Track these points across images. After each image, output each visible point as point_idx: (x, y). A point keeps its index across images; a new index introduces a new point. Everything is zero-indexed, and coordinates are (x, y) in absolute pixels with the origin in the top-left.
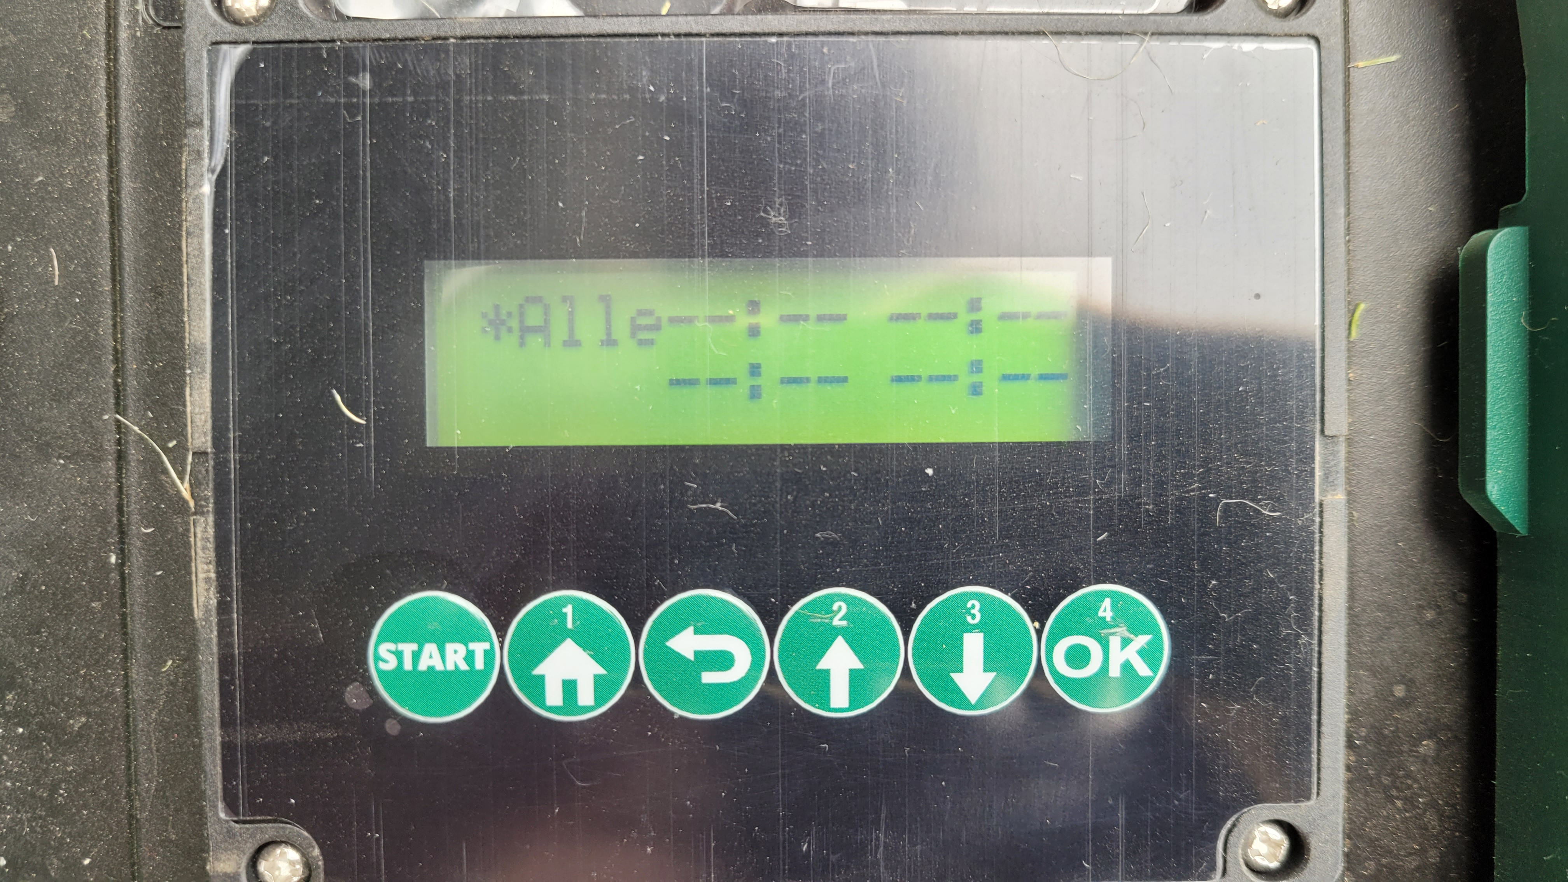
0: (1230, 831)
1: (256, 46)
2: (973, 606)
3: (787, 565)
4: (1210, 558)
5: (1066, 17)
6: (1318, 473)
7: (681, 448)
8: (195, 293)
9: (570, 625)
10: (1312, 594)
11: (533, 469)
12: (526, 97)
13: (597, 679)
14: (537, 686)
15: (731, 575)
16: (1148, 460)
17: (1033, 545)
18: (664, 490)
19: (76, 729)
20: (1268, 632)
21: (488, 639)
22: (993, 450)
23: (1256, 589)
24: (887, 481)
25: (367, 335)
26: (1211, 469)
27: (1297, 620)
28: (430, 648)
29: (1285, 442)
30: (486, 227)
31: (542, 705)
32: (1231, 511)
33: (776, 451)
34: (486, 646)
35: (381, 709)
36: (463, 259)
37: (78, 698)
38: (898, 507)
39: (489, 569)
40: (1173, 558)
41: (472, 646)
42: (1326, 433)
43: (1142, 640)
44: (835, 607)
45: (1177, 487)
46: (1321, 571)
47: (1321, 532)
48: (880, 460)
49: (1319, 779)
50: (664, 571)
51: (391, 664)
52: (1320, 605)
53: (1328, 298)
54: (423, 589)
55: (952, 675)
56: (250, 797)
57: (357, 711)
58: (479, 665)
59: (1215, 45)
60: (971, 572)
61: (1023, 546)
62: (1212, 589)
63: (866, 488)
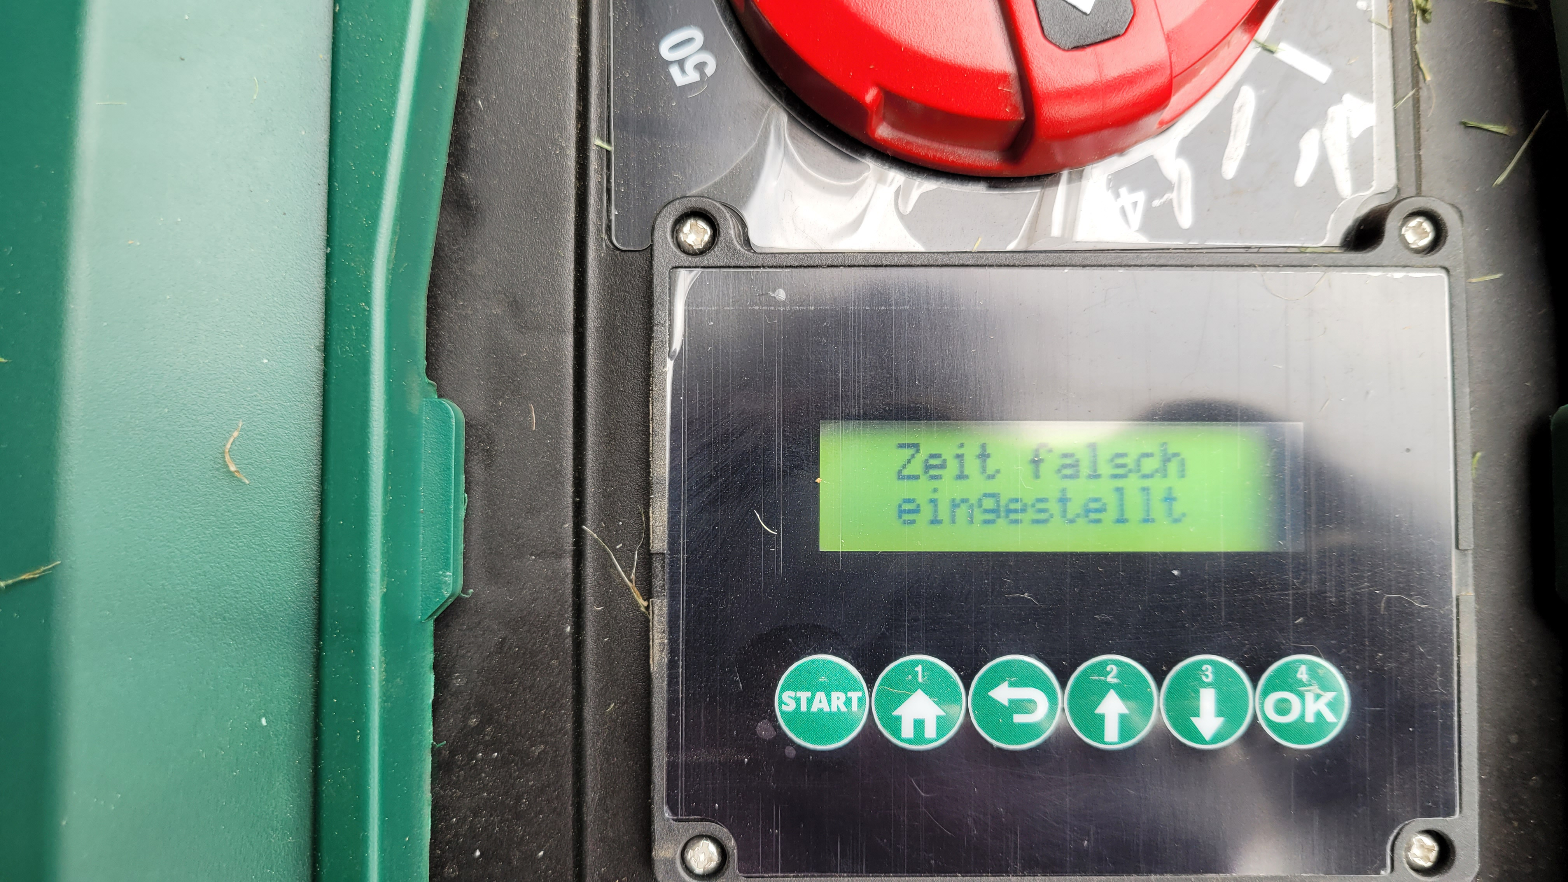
0: (1396, 838)
1: (702, 270)
2: (1207, 670)
3: (1074, 638)
4: (1376, 637)
5: (1269, 255)
6: (1454, 577)
7: (1000, 554)
8: (658, 441)
9: (920, 680)
10: (1452, 665)
11: (895, 568)
12: (893, 308)
13: (939, 719)
14: (895, 724)
15: (1034, 644)
16: (1331, 566)
17: (1249, 625)
18: (988, 584)
19: (537, 753)
20: (1420, 691)
21: (860, 689)
22: (1220, 558)
23: (1411, 660)
24: (1145, 579)
25: (779, 472)
26: (1376, 573)
27: (1442, 682)
28: (821, 695)
29: (1430, 554)
30: (864, 398)
31: (899, 737)
32: (1391, 603)
33: (1067, 557)
34: (860, 694)
35: (782, 739)
36: (848, 419)
37: (539, 731)
38: (1153, 597)
39: (863, 638)
40: (1350, 637)
41: (850, 694)
42: (1460, 548)
43: (1329, 696)
44: (1108, 669)
45: (1352, 586)
46: (1458, 648)
47: (1458, 620)
48: (1140, 564)
49: (1461, 800)
50: (987, 641)
51: (790, 707)
52: (1459, 672)
53: (1459, 452)
54: (816, 653)
55: (1191, 718)
56: (688, 803)
57: (765, 740)
58: (855, 707)
59: (1375, 274)
60: (1205, 644)
61: (1243, 626)
62: (1379, 660)
63: (1130, 584)
